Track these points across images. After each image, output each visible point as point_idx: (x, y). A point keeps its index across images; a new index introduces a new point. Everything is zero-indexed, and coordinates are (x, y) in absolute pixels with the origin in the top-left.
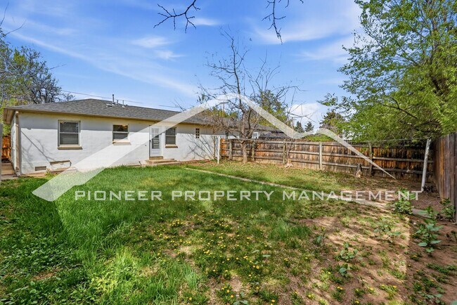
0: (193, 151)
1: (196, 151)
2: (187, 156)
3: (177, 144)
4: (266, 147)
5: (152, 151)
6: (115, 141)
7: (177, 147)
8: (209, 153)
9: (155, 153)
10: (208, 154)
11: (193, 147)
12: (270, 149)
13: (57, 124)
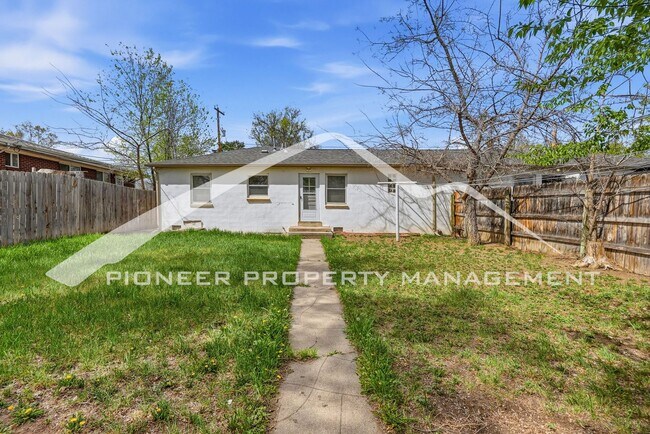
0: (381, 215)
1: (388, 216)
2: (369, 224)
3: (348, 202)
4: (539, 207)
5: (305, 213)
6: (252, 197)
7: (347, 208)
8: (420, 221)
9: (307, 215)
10: (420, 224)
11: (382, 210)
12: (549, 211)
13: (189, 178)
